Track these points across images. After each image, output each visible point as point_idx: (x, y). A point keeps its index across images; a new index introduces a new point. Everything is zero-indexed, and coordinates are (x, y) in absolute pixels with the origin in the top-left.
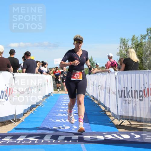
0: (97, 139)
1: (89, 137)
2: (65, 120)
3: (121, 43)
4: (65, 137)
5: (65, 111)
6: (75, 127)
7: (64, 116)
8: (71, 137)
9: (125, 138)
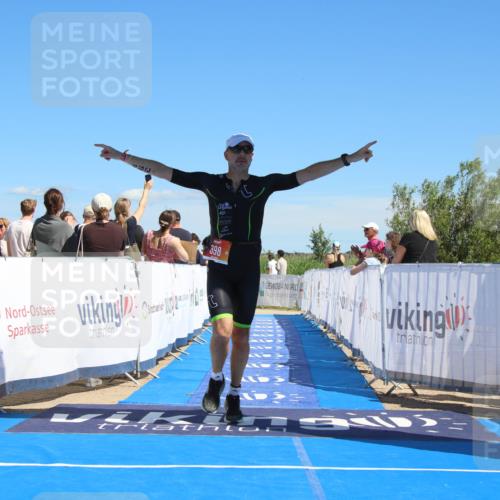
0: (331, 426)
1: (312, 420)
2: (255, 378)
3: (395, 196)
4: (256, 421)
5: (257, 355)
6: (280, 396)
7: (254, 368)
8: (270, 420)
9: (400, 425)
